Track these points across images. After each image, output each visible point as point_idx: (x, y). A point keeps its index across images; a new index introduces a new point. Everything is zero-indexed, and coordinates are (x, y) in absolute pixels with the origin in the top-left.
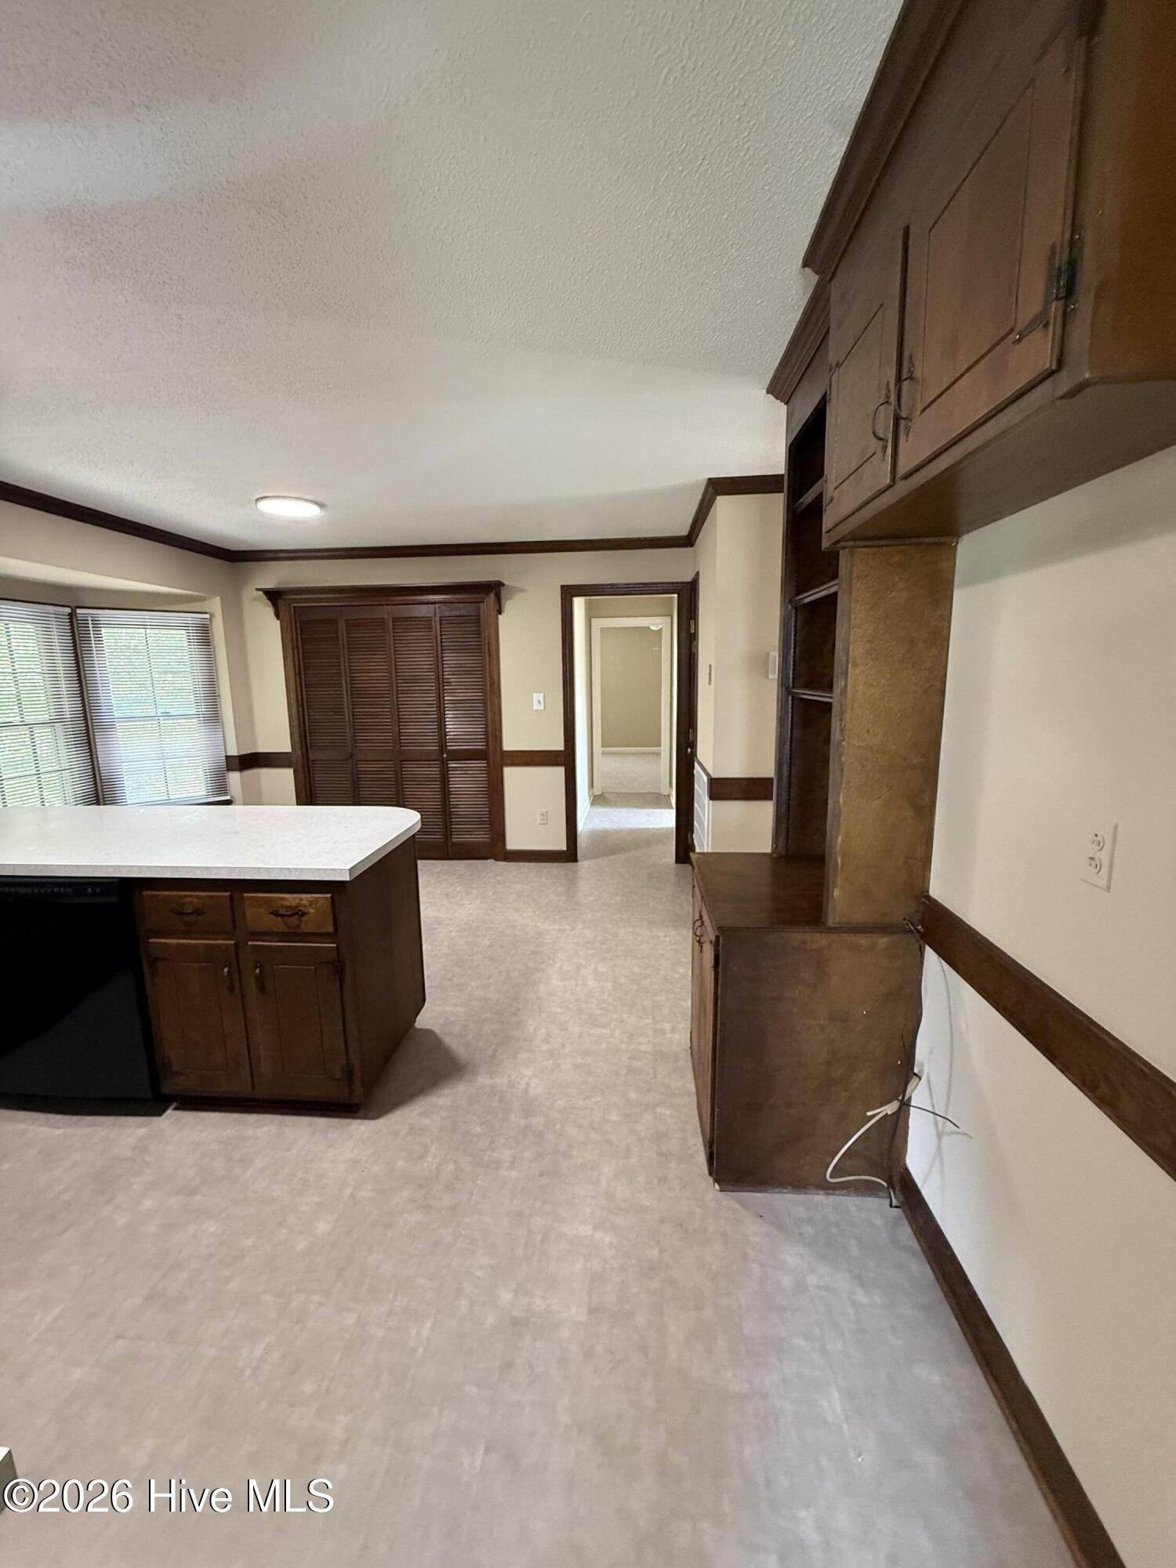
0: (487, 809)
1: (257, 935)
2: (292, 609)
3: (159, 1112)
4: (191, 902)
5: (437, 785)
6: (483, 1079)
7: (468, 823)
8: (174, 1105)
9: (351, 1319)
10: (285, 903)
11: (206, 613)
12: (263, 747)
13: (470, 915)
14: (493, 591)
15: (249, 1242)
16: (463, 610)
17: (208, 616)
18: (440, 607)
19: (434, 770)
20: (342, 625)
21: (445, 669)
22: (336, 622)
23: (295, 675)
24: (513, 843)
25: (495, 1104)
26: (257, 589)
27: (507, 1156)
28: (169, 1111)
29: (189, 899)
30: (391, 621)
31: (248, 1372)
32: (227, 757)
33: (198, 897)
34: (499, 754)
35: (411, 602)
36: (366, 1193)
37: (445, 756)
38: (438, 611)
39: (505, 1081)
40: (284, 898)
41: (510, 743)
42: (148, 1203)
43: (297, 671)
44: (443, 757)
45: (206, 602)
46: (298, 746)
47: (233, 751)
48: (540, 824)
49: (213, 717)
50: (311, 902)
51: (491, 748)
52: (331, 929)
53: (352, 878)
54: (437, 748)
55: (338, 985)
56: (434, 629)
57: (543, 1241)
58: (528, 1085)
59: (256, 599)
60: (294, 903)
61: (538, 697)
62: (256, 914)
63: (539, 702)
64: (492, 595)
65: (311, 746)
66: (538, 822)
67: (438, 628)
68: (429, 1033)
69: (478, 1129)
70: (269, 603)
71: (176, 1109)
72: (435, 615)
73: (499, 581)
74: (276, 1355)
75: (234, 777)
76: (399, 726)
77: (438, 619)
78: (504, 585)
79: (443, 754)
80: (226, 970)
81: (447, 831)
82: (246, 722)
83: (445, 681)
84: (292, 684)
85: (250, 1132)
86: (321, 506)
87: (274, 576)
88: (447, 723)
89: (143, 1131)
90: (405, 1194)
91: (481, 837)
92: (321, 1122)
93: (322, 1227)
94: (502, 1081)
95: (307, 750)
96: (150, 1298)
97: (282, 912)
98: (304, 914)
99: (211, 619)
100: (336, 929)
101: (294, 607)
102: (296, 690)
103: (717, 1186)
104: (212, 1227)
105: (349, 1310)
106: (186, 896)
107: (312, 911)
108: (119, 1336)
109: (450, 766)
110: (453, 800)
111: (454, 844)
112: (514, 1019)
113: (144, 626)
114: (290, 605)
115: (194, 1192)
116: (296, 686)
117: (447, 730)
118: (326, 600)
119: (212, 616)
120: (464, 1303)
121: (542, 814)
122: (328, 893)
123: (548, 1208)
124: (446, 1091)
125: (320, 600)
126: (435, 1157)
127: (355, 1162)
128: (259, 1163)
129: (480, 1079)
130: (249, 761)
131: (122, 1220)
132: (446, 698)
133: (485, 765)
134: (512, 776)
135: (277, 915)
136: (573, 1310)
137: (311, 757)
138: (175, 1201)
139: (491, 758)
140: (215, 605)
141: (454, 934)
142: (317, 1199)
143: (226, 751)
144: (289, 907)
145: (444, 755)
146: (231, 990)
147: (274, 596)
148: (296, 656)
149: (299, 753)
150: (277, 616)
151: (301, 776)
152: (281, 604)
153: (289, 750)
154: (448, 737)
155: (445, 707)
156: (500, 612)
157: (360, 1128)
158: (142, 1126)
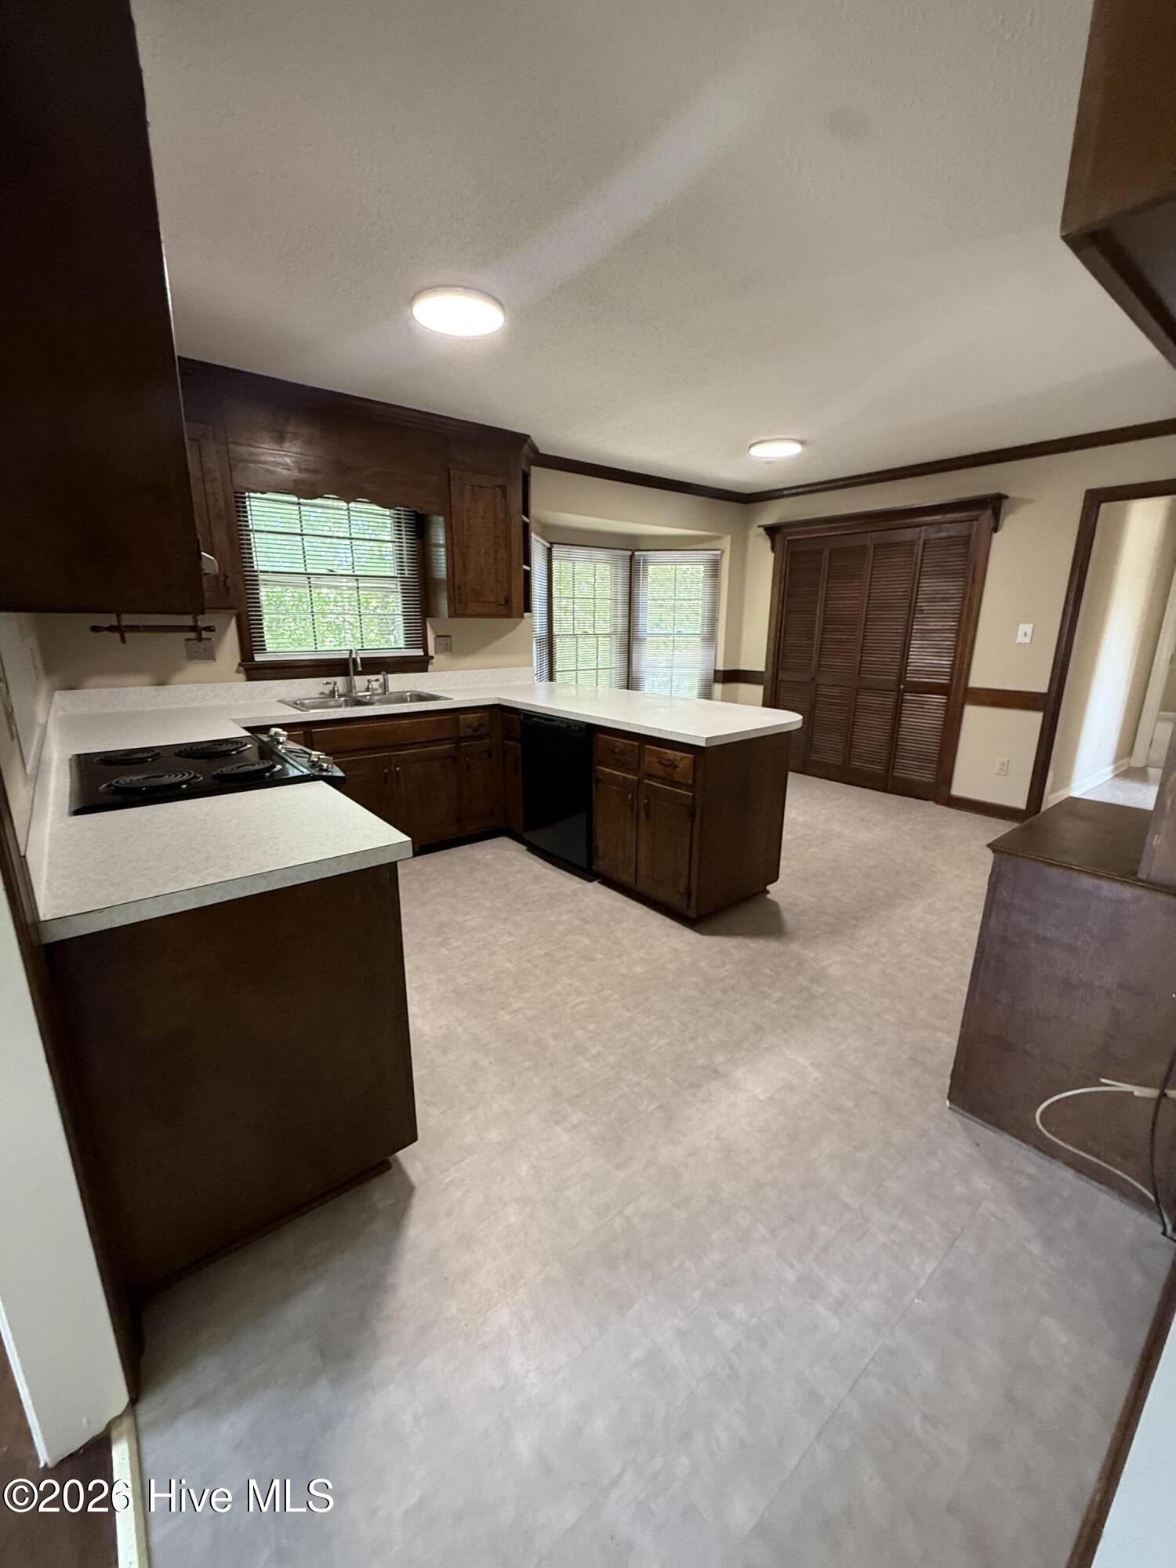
0: (938, 748)
1: (650, 776)
2: (786, 542)
3: (590, 881)
4: (619, 746)
5: (889, 716)
6: (795, 947)
7: (915, 760)
8: (599, 880)
9: (628, 1015)
10: (668, 757)
11: (718, 550)
12: (745, 665)
13: (873, 839)
14: (993, 506)
15: (600, 956)
16: (952, 531)
17: (719, 552)
18: (926, 530)
19: (889, 701)
20: (826, 553)
21: (919, 597)
22: (820, 552)
23: (779, 602)
24: (958, 789)
25: (792, 964)
26: (759, 526)
27: (778, 995)
28: (595, 883)
29: (618, 743)
30: (872, 547)
31: (570, 1005)
32: (716, 671)
33: (623, 743)
34: (961, 691)
35: (895, 527)
36: (671, 967)
37: (902, 687)
38: (923, 535)
39: (812, 955)
40: (666, 753)
41: (980, 677)
42: (565, 917)
43: (781, 598)
44: (899, 686)
45: (721, 541)
46: (771, 667)
47: (720, 667)
48: (997, 774)
49: (710, 638)
50: (682, 759)
51: (954, 683)
52: (690, 782)
53: (709, 745)
54: (895, 678)
55: (689, 825)
56: (915, 555)
57: (767, 1049)
58: (829, 965)
59: (759, 535)
60: (672, 757)
61: (1027, 628)
62: (650, 762)
63: (1025, 634)
64: (989, 512)
65: (782, 668)
66: (996, 771)
67: (920, 552)
68: (775, 904)
69: (769, 972)
70: (767, 537)
71: (599, 882)
72: (920, 538)
73: (998, 494)
74: (584, 1006)
75: (718, 688)
76: (862, 653)
77: (921, 542)
78: (1007, 497)
79: (900, 685)
80: (630, 796)
81: (890, 765)
82: (734, 643)
83: (917, 608)
84: (775, 609)
85: (628, 909)
86: (802, 443)
87: (775, 513)
88: (910, 653)
89: (580, 886)
90: (695, 979)
91: (926, 776)
92: (669, 921)
93: (639, 969)
94: (809, 954)
95: (778, 669)
96: (546, 954)
97: (664, 762)
98: (676, 767)
99: (721, 555)
100: (694, 783)
101: (788, 540)
102: (777, 616)
103: (948, 1103)
104: (587, 941)
105: (629, 1010)
106: (617, 741)
107: (681, 765)
108: (529, 961)
109: (905, 697)
110: (903, 733)
111: (896, 777)
112: (852, 922)
113: (675, 563)
114: (785, 537)
115: (586, 922)
116: (778, 612)
117: (909, 661)
118: (821, 530)
119: (723, 552)
120: (692, 1046)
121: (1003, 764)
122: (692, 754)
123: (785, 1036)
124: (761, 941)
125: (815, 531)
126: (726, 971)
127: (676, 950)
128: (624, 925)
129: (792, 945)
130: (731, 676)
131: (553, 918)
132: (915, 627)
133: (944, 701)
134: (974, 716)
135: (662, 764)
136: (759, 1090)
137: (780, 677)
138: (576, 922)
139: (952, 696)
140: (726, 543)
141: (846, 848)
142: (643, 955)
143: (715, 665)
144: (668, 760)
145: (904, 687)
146: (632, 811)
147: (772, 531)
148: (782, 586)
149: (770, 673)
150: (773, 549)
151: (768, 691)
152: (778, 537)
153: (762, 669)
154: (909, 668)
155: (911, 636)
156: (995, 529)
157: (689, 935)
158: (579, 883)
